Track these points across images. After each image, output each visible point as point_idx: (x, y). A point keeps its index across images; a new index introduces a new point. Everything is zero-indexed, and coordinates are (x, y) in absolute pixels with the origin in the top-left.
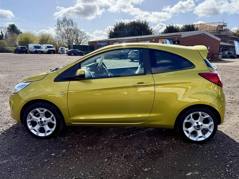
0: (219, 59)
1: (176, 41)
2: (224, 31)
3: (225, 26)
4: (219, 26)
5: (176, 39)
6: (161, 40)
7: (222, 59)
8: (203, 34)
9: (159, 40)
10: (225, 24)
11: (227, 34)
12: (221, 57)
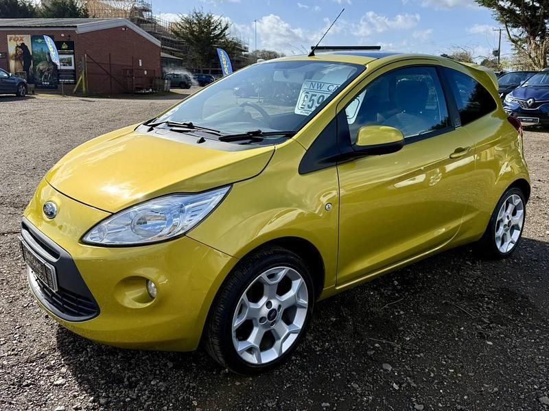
0: (165, 89)
1: (63, 42)
2: (149, 22)
3: (148, 11)
4: (136, 8)
5: (63, 35)
6: (14, 36)
7: (171, 90)
8: (125, 27)
9: (9, 36)
10: (148, 5)
11: (155, 30)
12: (169, 85)
